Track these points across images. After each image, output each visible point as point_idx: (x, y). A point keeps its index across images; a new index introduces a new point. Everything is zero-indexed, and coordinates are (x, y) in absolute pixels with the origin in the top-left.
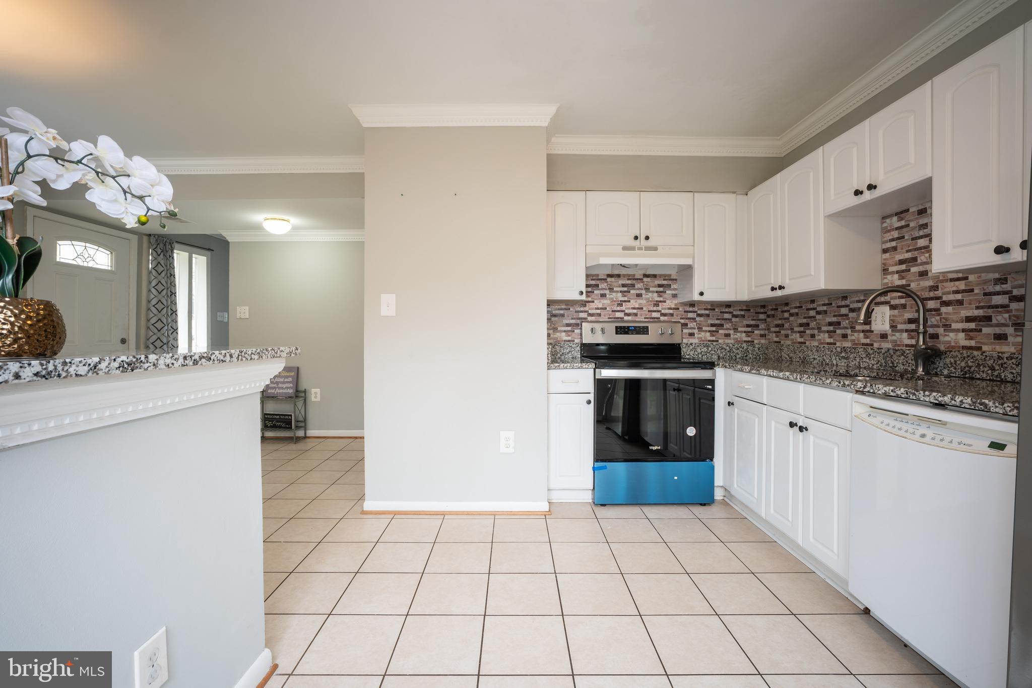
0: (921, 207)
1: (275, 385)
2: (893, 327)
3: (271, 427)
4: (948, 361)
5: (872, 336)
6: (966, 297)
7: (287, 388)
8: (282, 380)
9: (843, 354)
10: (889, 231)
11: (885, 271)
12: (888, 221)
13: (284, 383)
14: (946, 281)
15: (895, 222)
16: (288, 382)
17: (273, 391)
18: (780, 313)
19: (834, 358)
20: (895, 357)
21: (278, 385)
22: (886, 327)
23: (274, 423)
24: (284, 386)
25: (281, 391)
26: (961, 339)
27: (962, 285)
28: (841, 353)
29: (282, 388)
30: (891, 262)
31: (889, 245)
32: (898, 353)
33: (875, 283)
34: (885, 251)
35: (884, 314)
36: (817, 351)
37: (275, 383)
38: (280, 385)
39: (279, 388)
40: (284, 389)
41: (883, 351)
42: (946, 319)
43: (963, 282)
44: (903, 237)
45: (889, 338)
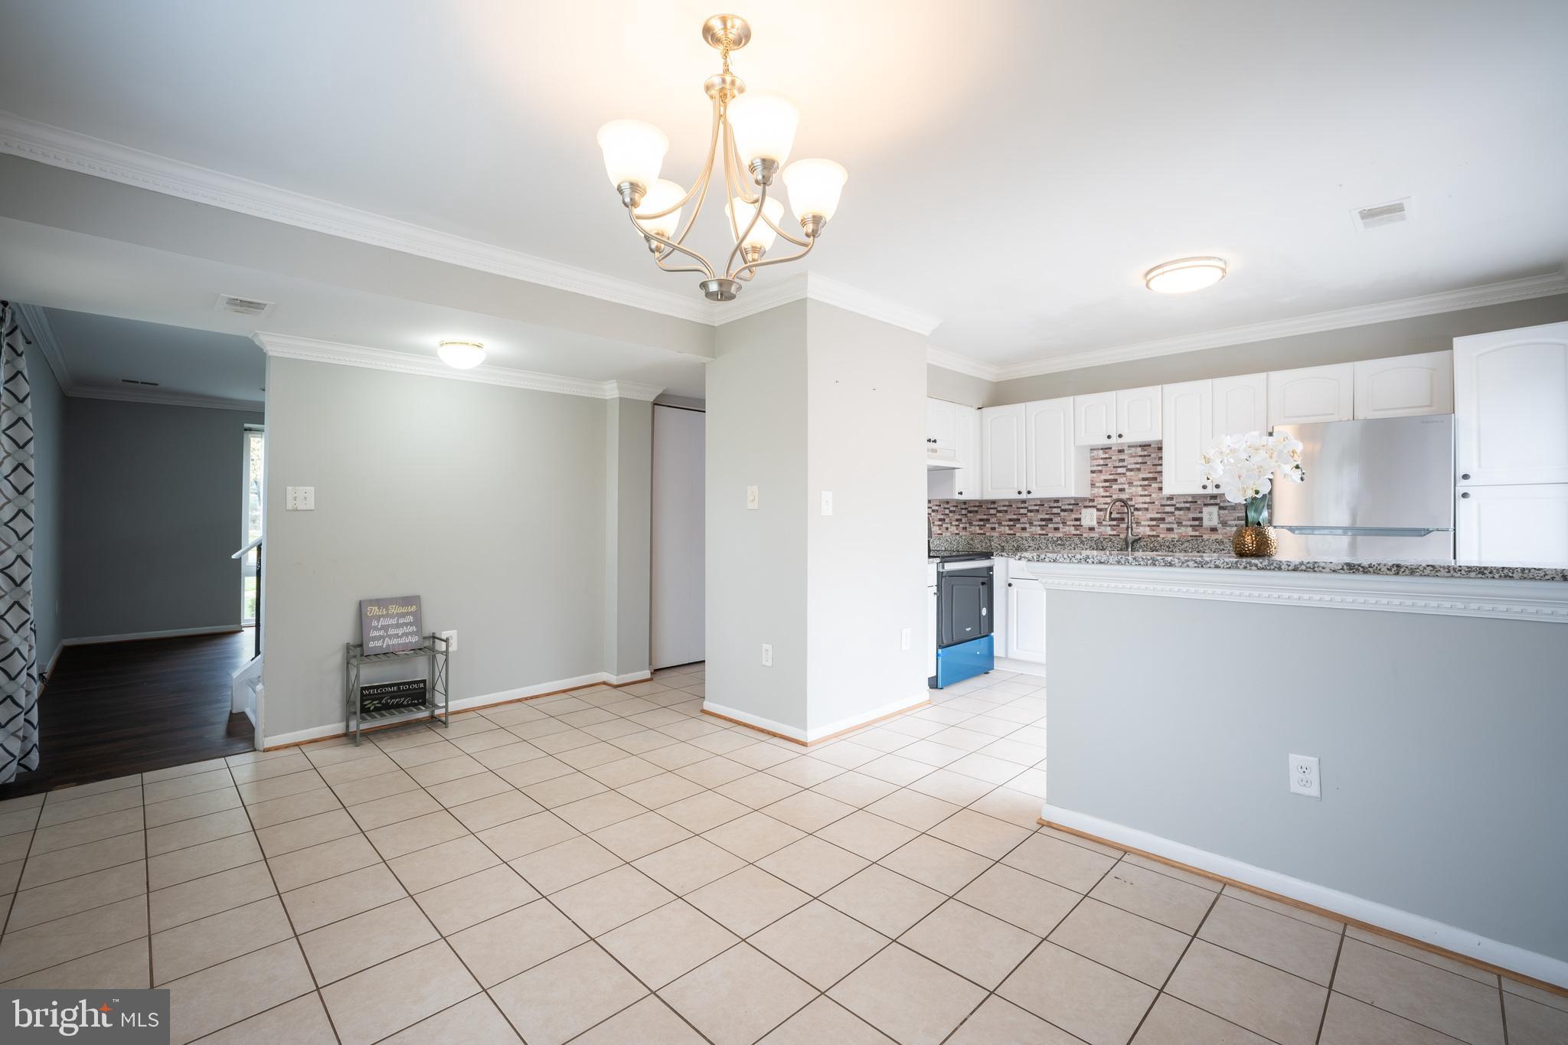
0: (1120, 448)
1: (382, 633)
2: (1099, 523)
3: (377, 709)
4: (1142, 544)
5: (1082, 529)
6: (1151, 507)
7: (406, 635)
8: (394, 621)
9: (1059, 542)
10: (1096, 459)
11: (1093, 485)
12: (1095, 452)
13: (398, 626)
14: (1138, 496)
15: (1101, 454)
16: (406, 624)
17: (379, 643)
18: (985, 510)
19: (1050, 545)
20: (1104, 543)
21: (386, 631)
22: (1094, 523)
23: (384, 701)
24: (400, 632)
25: (395, 641)
26: (1148, 531)
27: (1147, 499)
28: (1057, 541)
29: (397, 636)
30: (1098, 480)
31: (1095, 468)
32: (1107, 540)
33: (1086, 493)
34: (1092, 472)
35: (1091, 515)
36: (1033, 540)
37: (380, 629)
38: (392, 632)
39: (390, 637)
40: (401, 637)
41: (1095, 539)
42: (1138, 519)
43: (1149, 497)
44: (1107, 465)
45: (1096, 530)
